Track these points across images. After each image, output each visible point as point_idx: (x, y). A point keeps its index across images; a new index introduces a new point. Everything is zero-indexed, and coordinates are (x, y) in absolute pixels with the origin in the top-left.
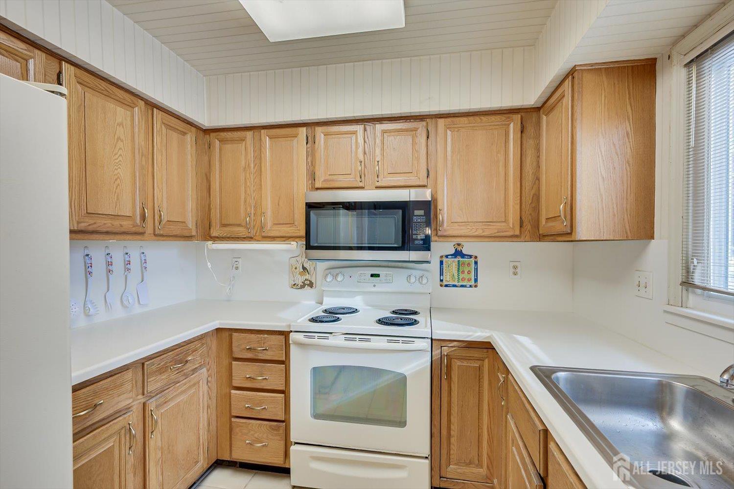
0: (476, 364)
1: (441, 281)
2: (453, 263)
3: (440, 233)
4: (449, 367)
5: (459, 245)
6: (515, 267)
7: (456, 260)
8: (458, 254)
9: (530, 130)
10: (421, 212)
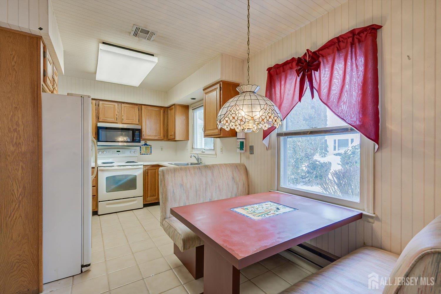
0: (154, 171)
1: (140, 153)
2: (144, 147)
3: (143, 138)
4: (148, 172)
5: (146, 142)
6: (162, 148)
7: (145, 146)
8: (146, 144)
9: (166, 113)
10: (138, 132)
